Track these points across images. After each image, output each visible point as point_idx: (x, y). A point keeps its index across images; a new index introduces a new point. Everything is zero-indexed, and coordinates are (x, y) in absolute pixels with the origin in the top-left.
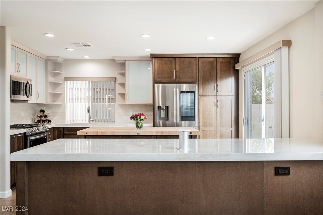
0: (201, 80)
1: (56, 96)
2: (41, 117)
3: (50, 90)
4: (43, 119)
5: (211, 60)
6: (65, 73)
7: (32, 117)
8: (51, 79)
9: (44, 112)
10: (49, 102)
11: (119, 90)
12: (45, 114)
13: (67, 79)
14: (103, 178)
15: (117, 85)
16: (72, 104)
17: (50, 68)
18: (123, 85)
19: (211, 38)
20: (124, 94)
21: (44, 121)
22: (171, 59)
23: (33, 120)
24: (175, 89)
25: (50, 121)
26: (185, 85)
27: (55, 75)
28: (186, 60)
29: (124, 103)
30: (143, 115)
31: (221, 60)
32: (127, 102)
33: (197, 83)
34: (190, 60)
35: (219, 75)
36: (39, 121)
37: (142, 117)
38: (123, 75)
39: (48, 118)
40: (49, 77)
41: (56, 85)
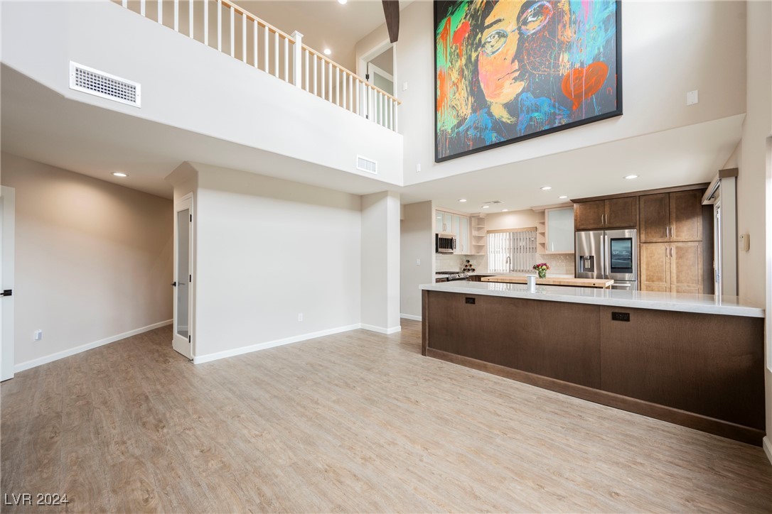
0: (643, 223)
1: (480, 248)
2: (466, 266)
3: (474, 243)
4: (468, 267)
5: (661, 196)
6: (487, 227)
7: (459, 266)
8: (475, 233)
9: (468, 261)
10: (473, 254)
11: (540, 239)
12: (470, 263)
13: (489, 232)
14: (469, 305)
15: (538, 235)
16: (501, 254)
17: (473, 224)
18: (543, 234)
19: (631, 177)
20: (544, 244)
21: (469, 270)
22: (597, 202)
23: (460, 269)
24: (602, 237)
25: (474, 270)
26: (626, 231)
27: (479, 229)
28: (620, 201)
29: (543, 253)
30: (545, 265)
31: (678, 194)
32: (547, 252)
33: (638, 227)
34: (626, 200)
35: (674, 215)
36: (464, 270)
37: (544, 267)
38: (543, 223)
39: (472, 267)
40: (473, 232)
41: (480, 238)
